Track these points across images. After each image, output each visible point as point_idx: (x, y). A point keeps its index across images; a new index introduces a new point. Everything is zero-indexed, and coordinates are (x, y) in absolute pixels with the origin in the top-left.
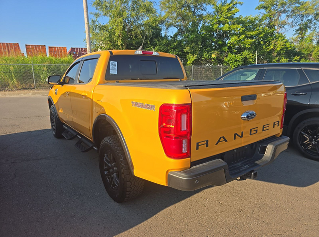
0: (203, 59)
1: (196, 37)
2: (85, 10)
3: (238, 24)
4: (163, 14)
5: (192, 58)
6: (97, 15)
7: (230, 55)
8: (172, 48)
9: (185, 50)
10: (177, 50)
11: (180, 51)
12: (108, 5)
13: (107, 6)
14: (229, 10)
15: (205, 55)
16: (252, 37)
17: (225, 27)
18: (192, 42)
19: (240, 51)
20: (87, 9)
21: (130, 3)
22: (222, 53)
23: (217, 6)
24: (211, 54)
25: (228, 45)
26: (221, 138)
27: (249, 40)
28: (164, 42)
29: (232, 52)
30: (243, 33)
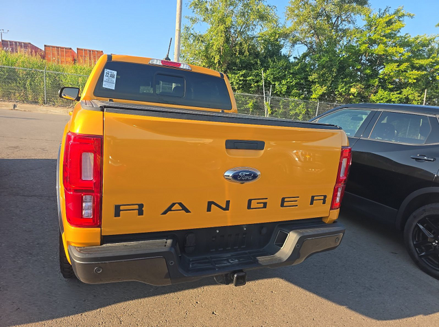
0: (336, 93)
1: (331, 60)
2: (178, 12)
3: (401, 46)
4: (290, 25)
5: (319, 90)
6: (194, 21)
7: (381, 92)
8: (291, 74)
9: (310, 78)
10: (298, 76)
11: (302, 79)
12: (209, 8)
13: (207, 9)
14: (389, 23)
15: (341, 88)
16: (420, 68)
17: (378, 49)
18: (323, 67)
19: (399, 87)
20: (181, 11)
21: (240, 6)
22: (368, 87)
23: (369, 17)
24: (351, 87)
25: (381, 77)
26: (174, 204)
27: (415, 72)
28: (282, 63)
29: (385, 88)
30: (408, 60)
